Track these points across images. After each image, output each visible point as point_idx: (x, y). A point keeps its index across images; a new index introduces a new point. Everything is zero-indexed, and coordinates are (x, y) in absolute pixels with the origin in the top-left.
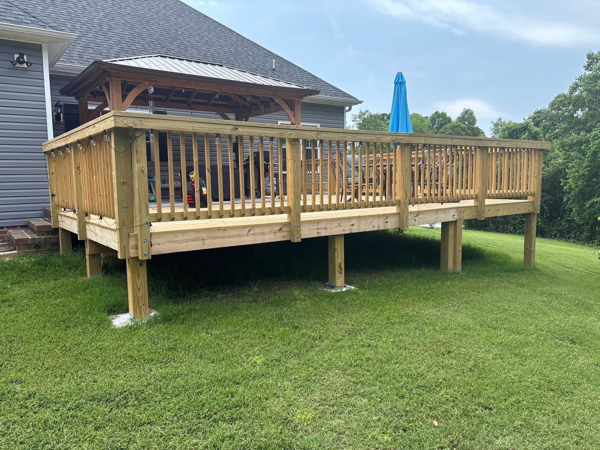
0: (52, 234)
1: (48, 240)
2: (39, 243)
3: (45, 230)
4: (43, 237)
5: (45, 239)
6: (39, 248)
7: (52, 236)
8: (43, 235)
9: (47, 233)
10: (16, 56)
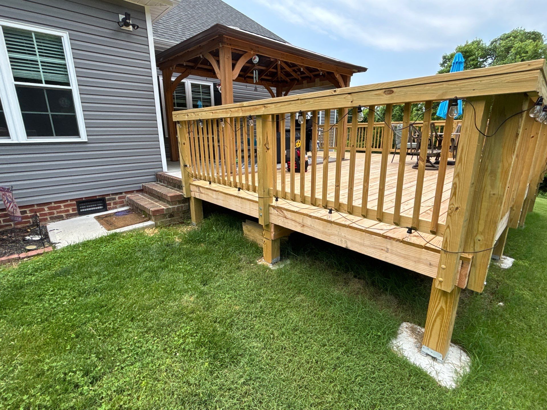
0: (183, 203)
1: (180, 208)
2: (173, 212)
3: (178, 199)
4: (176, 206)
5: (178, 208)
6: (173, 216)
7: (183, 205)
8: (175, 204)
9: (180, 202)
10: (121, 17)
